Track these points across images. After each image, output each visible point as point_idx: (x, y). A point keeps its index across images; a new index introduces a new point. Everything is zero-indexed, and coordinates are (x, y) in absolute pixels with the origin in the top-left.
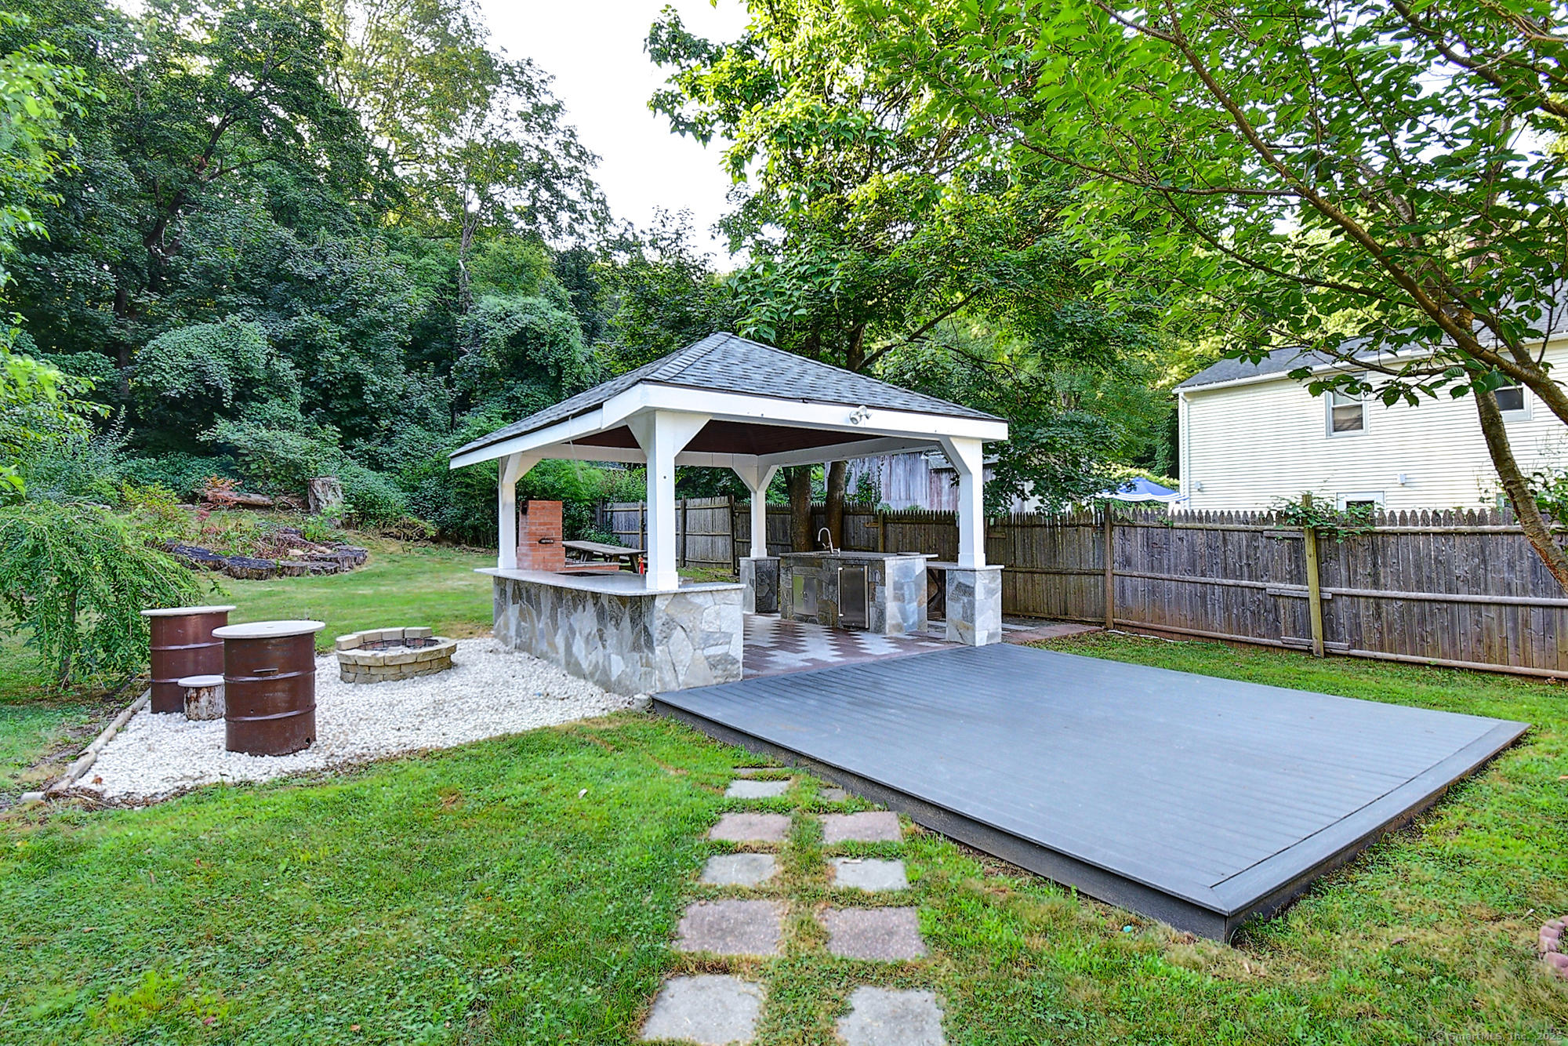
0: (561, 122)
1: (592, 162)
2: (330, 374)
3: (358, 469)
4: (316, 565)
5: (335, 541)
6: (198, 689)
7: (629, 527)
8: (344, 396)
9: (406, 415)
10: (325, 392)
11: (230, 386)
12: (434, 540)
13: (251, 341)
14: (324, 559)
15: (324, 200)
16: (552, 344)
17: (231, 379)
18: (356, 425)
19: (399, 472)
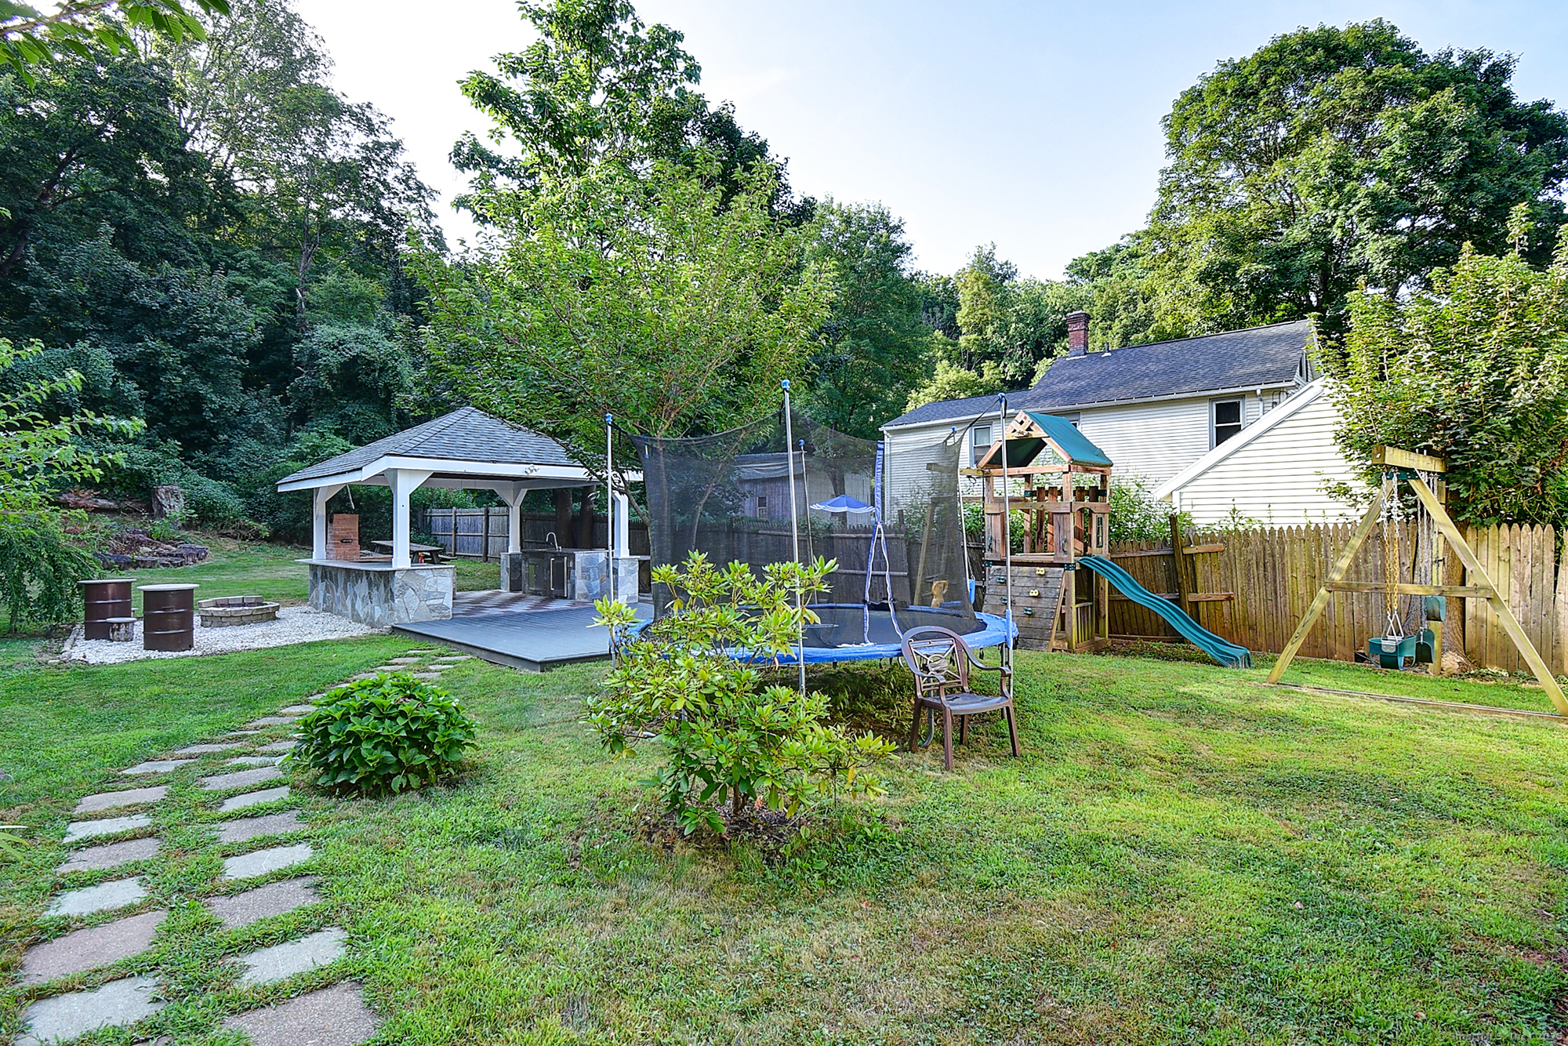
0: (401, 158)
1: (431, 195)
2: (171, 393)
3: (197, 478)
4: (164, 560)
5: (178, 540)
6: (119, 624)
7: (445, 529)
8: (185, 412)
9: (243, 429)
10: (166, 409)
11: (79, 405)
12: (267, 540)
13: (99, 366)
14: (171, 555)
15: (166, 232)
16: (381, 370)
17: (80, 399)
18: (195, 438)
19: (236, 481)
